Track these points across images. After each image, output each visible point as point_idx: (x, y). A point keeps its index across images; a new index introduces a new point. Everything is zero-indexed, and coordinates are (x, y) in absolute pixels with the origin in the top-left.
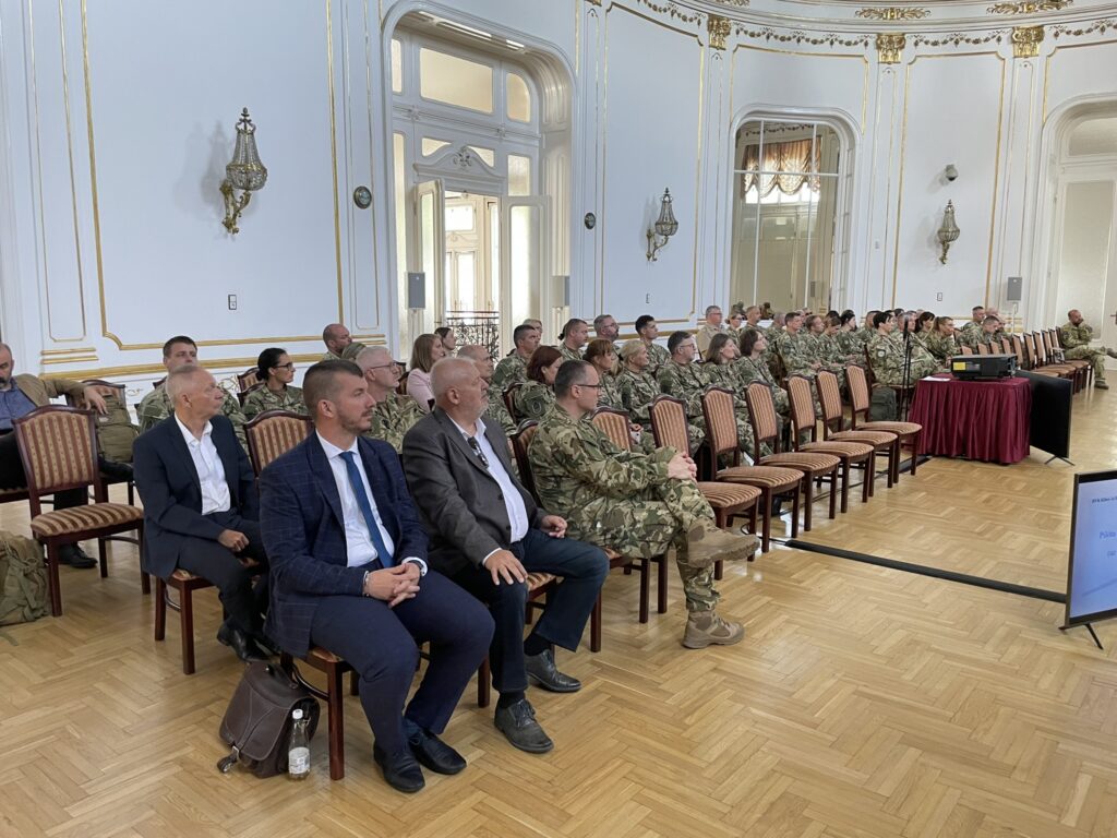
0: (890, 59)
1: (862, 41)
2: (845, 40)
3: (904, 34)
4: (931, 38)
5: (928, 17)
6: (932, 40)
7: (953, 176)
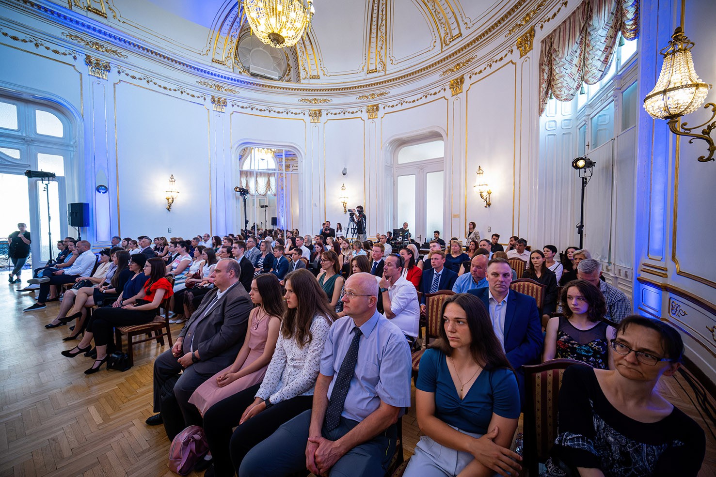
0: (316, 121)
1: (302, 113)
2: (294, 112)
3: (321, 110)
4: (334, 111)
5: (332, 103)
6: (334, 113)
7: (344, 173)
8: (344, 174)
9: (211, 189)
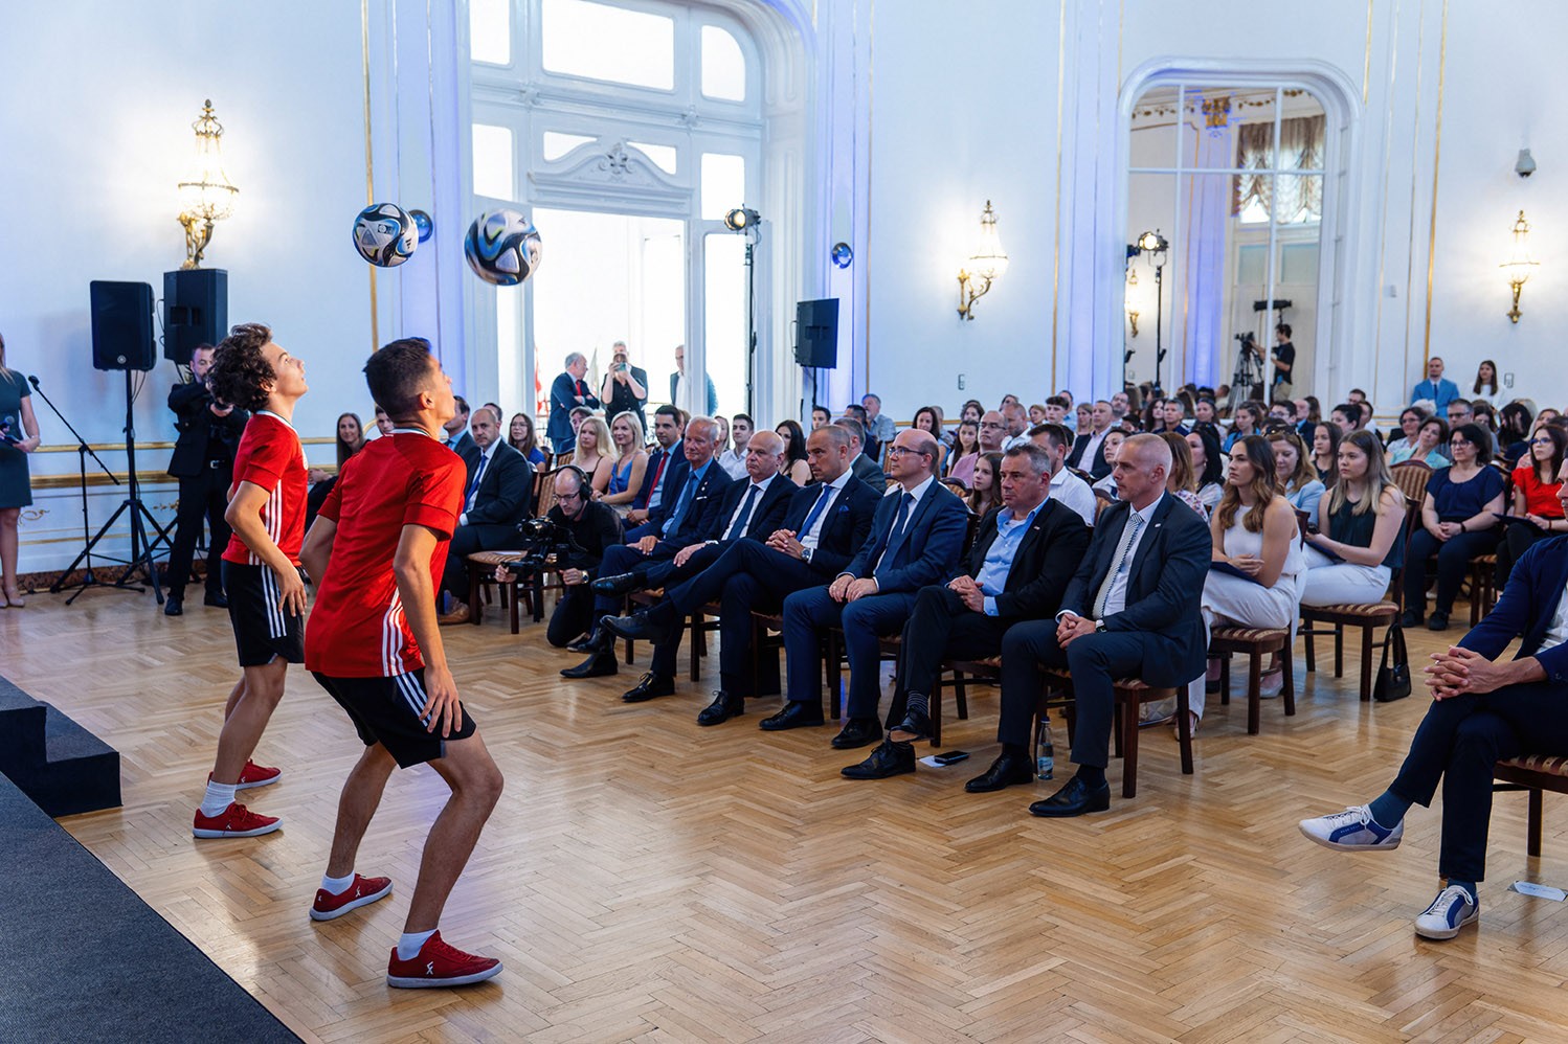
7: (1526, 168)
8: (1525, 174)
9: (1058, 243)
